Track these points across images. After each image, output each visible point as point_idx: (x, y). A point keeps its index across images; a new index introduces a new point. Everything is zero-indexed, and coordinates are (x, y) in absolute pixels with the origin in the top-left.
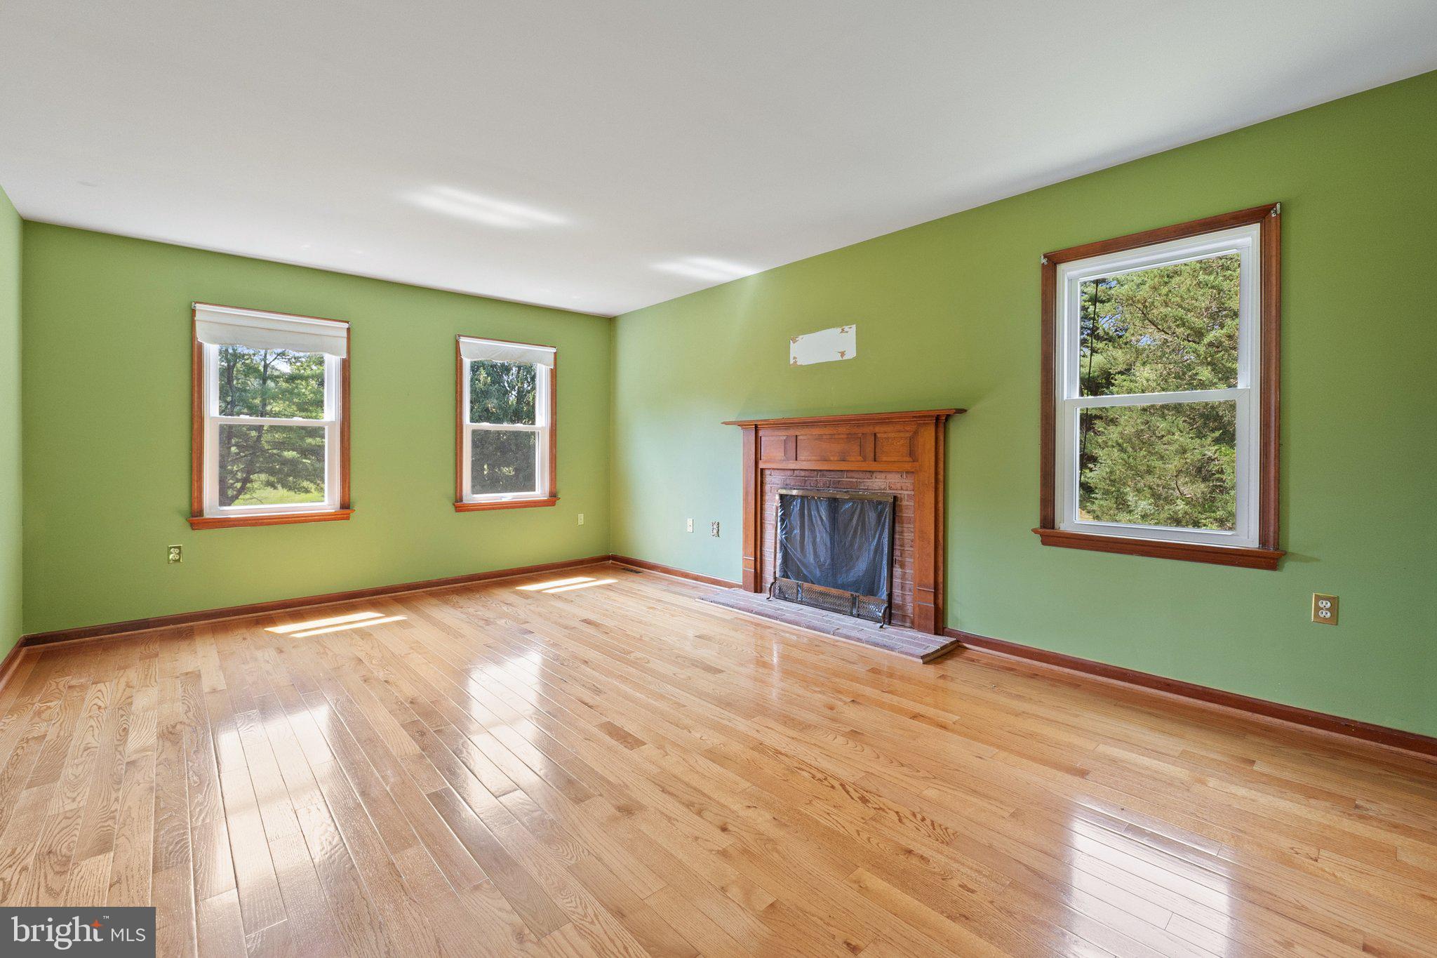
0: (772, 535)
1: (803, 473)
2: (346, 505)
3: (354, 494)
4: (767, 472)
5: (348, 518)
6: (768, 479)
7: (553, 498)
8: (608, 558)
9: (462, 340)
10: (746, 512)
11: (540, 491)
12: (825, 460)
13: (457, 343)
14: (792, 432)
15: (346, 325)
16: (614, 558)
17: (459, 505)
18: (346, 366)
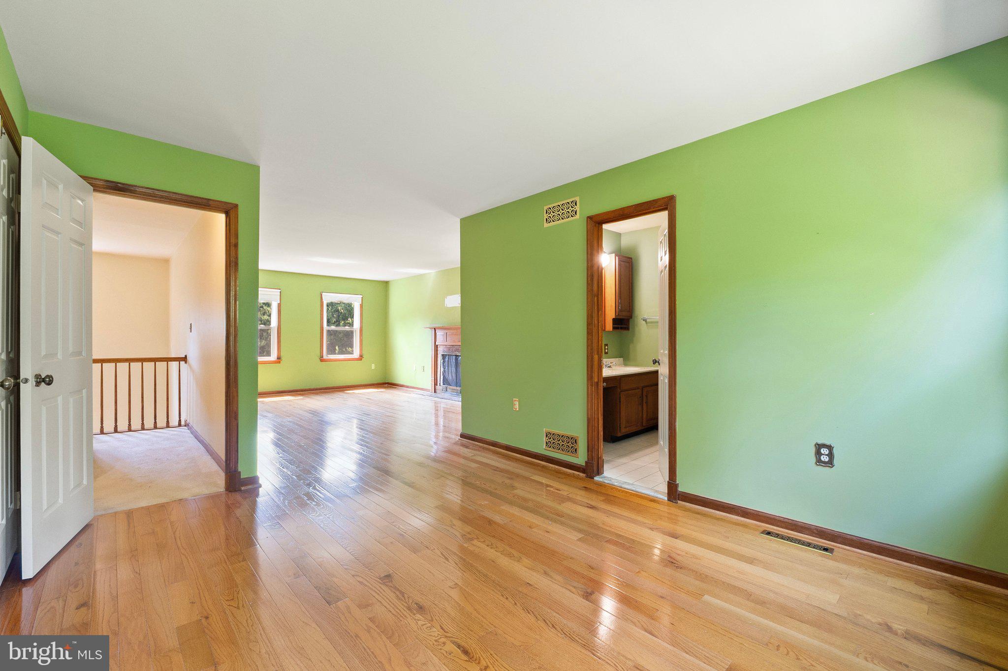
0: (440, 369)
1: (449, 346)
2: (279, 358)
3: (282, 354)
4: (438, 346)
5: (280, 363)
6: (439, 349)
7: (361, 357)
8: (386, 383)
9: (323, 294)
10: (432, 361)
11: (356, 354)
12: (455, 342)
13: (321, 295)
14: (446, 331)
15: (280, 291)
16: (388, 383)
17: (322, 360)
18: (279, 305)
